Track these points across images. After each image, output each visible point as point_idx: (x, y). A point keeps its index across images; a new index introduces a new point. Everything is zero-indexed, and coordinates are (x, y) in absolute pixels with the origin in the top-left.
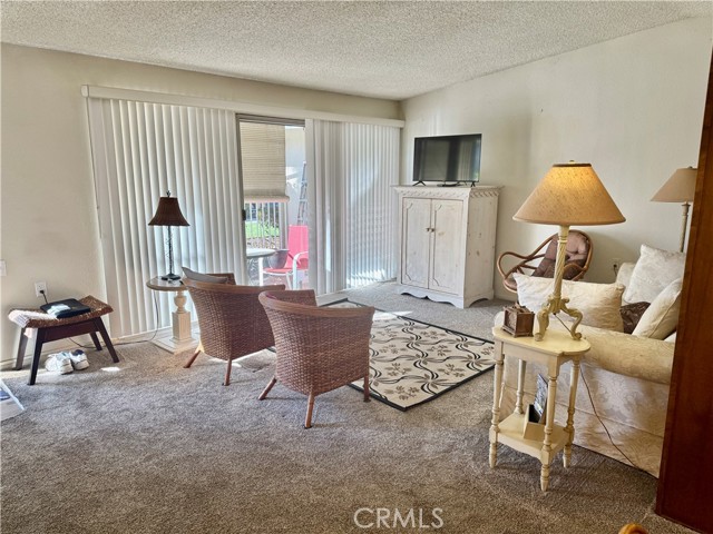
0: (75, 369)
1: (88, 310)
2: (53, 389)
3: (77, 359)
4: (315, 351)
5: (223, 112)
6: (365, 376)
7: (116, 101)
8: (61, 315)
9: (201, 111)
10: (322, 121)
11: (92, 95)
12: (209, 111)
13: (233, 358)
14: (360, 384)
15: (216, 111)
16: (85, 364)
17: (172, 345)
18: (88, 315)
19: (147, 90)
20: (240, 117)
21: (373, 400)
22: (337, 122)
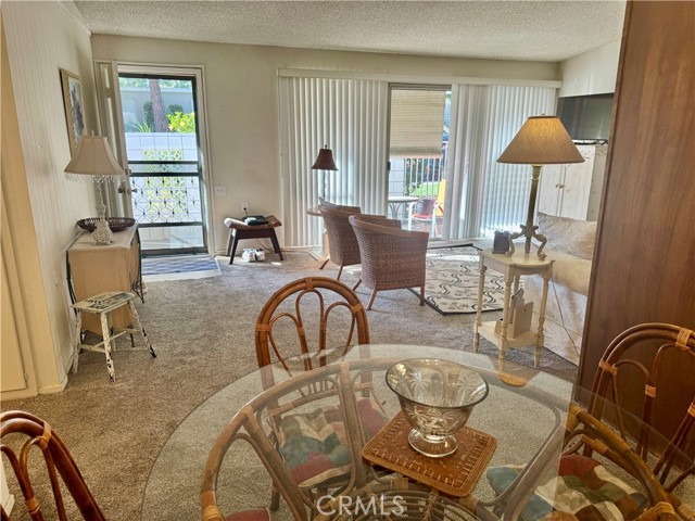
0: (257, 259)
1: (267, 223)
2: (240, 268)
3: (258, 254)
4: (378, 259)
5: (377, 82)
6: (422, 285)
7: (298, 79)
8: (250, 223)
9: (359, 84)
10: (468, 85)
11: (282, 74)
12: (365, 83)
13: (344, 265)
14: (418, 289)
15: (371, 82)
16: (263, 258)
17: (320, 256)
18: (266, 226)
19: (327, 69)
20: (392, 86)
21: (427, 306)
22: (483, 86)
